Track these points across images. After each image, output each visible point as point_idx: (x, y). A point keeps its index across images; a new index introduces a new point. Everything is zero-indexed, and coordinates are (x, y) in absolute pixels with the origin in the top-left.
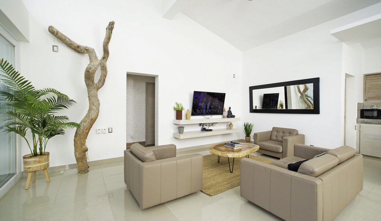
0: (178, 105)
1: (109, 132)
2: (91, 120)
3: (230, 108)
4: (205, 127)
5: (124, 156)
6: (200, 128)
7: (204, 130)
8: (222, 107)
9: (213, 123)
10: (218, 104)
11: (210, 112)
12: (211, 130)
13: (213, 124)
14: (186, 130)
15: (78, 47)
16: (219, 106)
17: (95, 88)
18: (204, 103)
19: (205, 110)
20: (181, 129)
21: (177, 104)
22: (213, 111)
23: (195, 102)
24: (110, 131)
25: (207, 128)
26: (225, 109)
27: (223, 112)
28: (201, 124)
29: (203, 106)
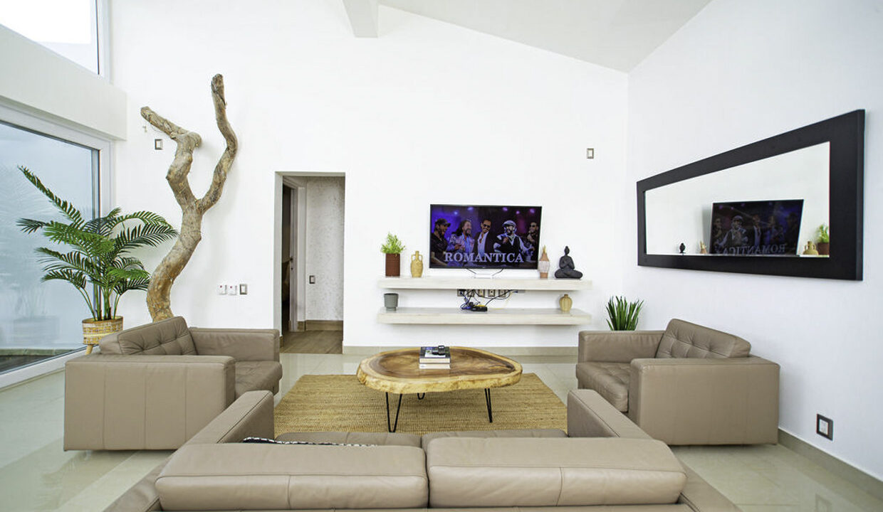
1: (241, 293)
3: (567, 250)
4: (475, 300)
6: (461, 301)
7: (471, 307)
8: (531, 247)
9: (506, 292)
10: (516, 240)
11: (490, 260)
12: (484, 309)
13: (504, 294)
16: (522, 244)
17: (192, 208)
18: (467, 235)
19: (472, 255)
20: (392, 300)
21: (389, 237)
22: (500, 258)
23: (436, 233)
24: (243, 291)
25: (483, 302)
26: (544, 254)
27: (540, 262)
28: (464, 290)
29: (463, 243)
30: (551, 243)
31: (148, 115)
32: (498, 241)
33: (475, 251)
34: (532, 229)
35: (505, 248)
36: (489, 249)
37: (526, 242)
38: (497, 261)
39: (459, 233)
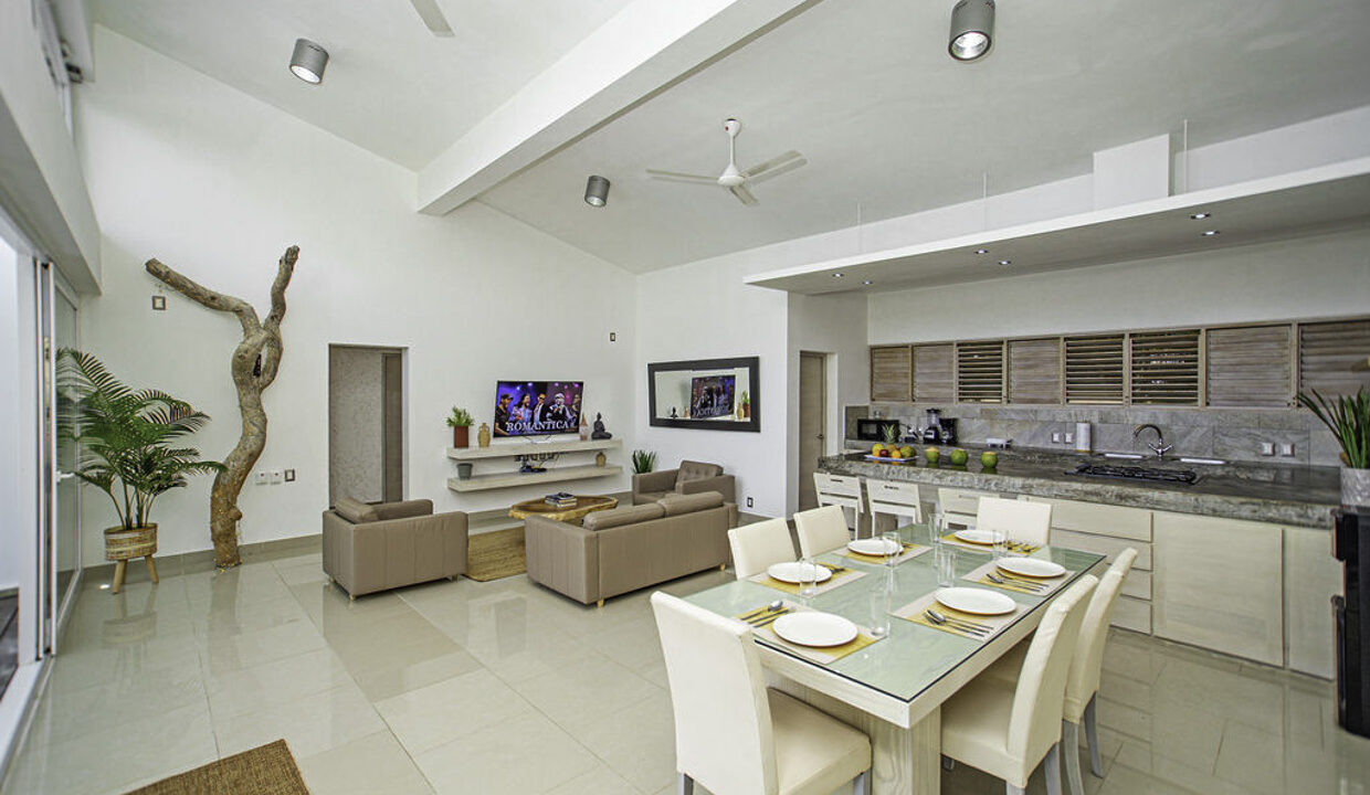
0: (458, 414)
1: (287, 480)
2: (250, 455)
3: (599, 416)
4: (530, 462)
5: (321, 532)
6: (520, 464)
7: (528, 469)
9: (554, 454)
10: (564, 411)
11: (544, 427)
12: (544, 470)
14: (478, 470)
15: (213, 298)
16: (568, 413)
18: (526, 407)
19: (529, 425)
20: (465, 469)
21: (455, 410)
23: (501, 407)
24: (289, 478)
25: (536, 464)
26: (583, 420)
27: (580, 428)
28: (519, 456)
29: (522, 414)
30: (588, 413)
31: (153, 269)
32: (551, 412)
33: (532, 420)
34: (576, 400)
35: (556, 417)
36: (543, 418)
37: (572, 411)
38: (548, 428)
39: (519, 406)
